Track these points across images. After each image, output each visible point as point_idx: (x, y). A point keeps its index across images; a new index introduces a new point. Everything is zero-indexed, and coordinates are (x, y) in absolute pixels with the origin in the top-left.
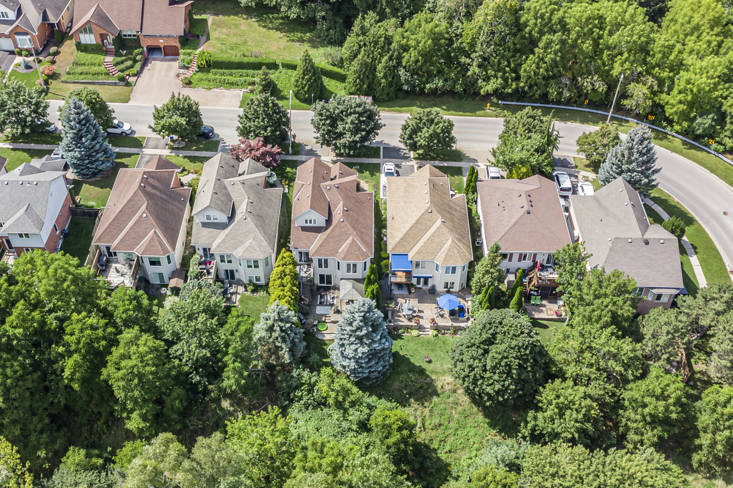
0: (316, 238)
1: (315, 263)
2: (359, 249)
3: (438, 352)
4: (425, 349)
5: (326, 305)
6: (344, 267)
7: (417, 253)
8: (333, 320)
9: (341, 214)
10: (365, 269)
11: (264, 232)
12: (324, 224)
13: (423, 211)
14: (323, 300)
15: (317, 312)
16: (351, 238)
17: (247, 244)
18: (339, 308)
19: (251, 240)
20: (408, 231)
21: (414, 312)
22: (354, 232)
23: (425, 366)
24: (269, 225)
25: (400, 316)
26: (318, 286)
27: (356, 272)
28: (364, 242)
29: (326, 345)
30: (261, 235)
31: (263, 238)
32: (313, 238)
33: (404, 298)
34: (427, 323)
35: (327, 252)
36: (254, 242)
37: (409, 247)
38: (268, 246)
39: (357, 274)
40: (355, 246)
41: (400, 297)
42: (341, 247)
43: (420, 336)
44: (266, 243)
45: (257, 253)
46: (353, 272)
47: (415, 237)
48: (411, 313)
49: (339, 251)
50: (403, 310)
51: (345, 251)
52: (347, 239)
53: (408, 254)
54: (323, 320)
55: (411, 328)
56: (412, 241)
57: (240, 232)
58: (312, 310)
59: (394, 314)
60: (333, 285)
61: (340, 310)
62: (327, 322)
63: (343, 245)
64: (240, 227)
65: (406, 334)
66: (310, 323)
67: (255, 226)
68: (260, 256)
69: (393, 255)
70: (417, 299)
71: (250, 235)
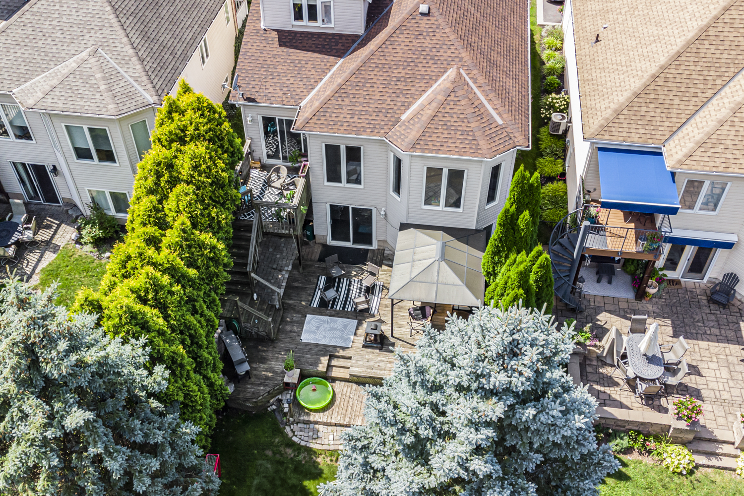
0: (324, 73)
1: (317, 160)
2: (480, 113)
5: (343, 314)
6: (416, 178)
7: (701, 144)
8: (357, 370)
10: (491, 197)
12: (359, 29)
14: (331, 294)
15: (306, 337)
16: (451, 73)
18: (386, 329)
19: (84, 54)
20: (663, 68)
22: (465, 55)
24: (173, 22)
25: (610, 382)
26: (325, 246)
27: (457, 204)
30: (125, 40)
31: (131, 52)
32: (313, 72)
33: (623, 314)
34: (721, 421)
35: (355, 120)
36: (93, 60)
37: (667, 124)
38: (145, 78)
39: (460, 210)
40: (463, 103)
41: (608, 307)
42: (410, 104)
43: (698, 474)
44: (139, 67)
45: (98, 96)
46: (447, 204)
47: (692, 90)
48: (656, 371)
49: (404, 117)
50: (624, 356)
51: (424, 118)
52: (438, 77)
53: (664, 150)
54: (322, 368)
55: (659, 434)
56: (677, 102)
57: (54, 23)
58: (288, 328)
59: (589, 369)
60: (375, 246)
61: (388, 333)
62: (333, 380)
63: (420, 95)
64: (57, 7)
65: (640, 458)
66: (267, 378)
67: (109, 8)
68: (111, 106)
69: (600, 149)
70: (669, 322)
71: (87, 37)
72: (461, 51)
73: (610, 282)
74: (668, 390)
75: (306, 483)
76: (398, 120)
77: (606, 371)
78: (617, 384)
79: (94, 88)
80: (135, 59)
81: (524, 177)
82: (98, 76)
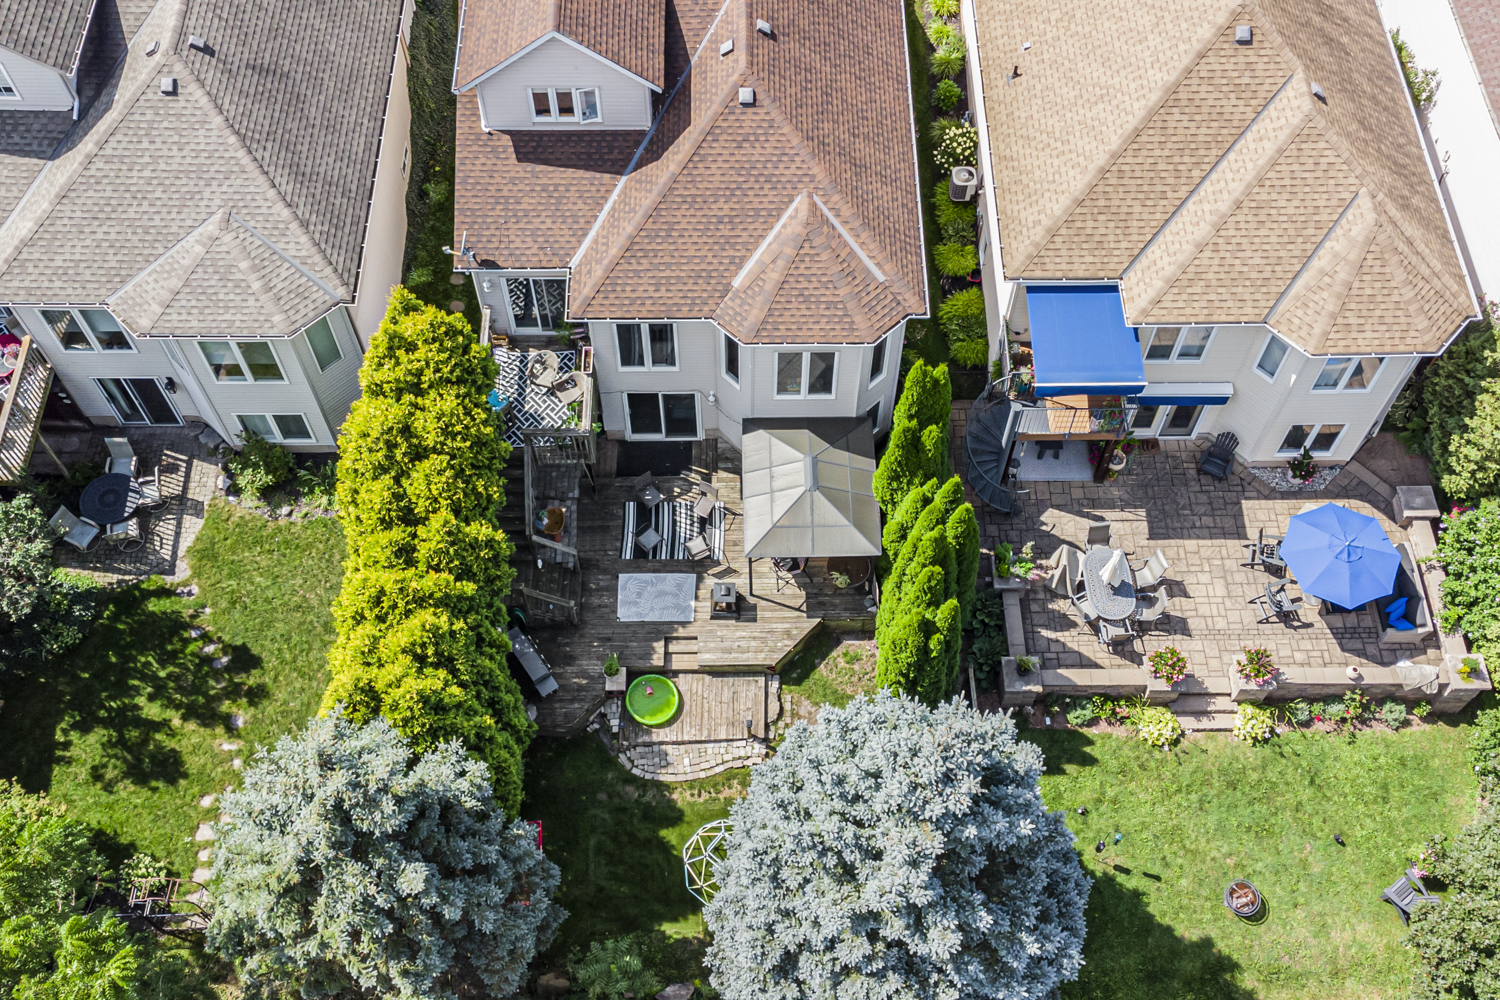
0: (599, 205)
1: (604, 342)
2: (851, 271)
3: (1290, 844)
4: (1221, 828)
5: (672, 566)
6: (760, 362)
7: (1173, 283)
8: (709, 658)
9: (742, 56)
10: (876, 368)
11: (298, 174)
12: (640, 119)
13: (1205, 32)
14: (650, 538)
15: (625, 614)
16: (800, 203)
17: (191, 248)
18: (740, 583)
19: (211, 227)
20: (1115, 156)
21: (1145, 596)
22: (817, 170)
23: (1231, 938)
24: (330, 128)
25: (1064, 623)
26: (623, 443)
28: (873, 221)
29: (674, 817)
30: (272, 193)
31: (286, 213)
32: (580, 205)
33: (1075, 508)
34: (1214, 664)
35: (663, 292)
36: (228, 238)
37: (1124, 245)
38: (318, 258)
39: (832, 396)
40: (824, 257)
41: (1056, 499)
42: (743, 260)
43: (1185, 743)
44: (304, 239)
45: (251, 302)
46: (812, 389)
47: (1159, 188)
48: (1126, 606)
49: (737, 283)
50: (1080, 587)
51: (768, 287)
52: (780, 211)
53: (1122, 285)
54: (658, 660)
55: (1132, 696)
56: (1137, 209)
57: (147, 173)
58: (596, 601)
59: (1034, 607)
60: (701, 436)
61: (745, 592)
62: (676, 673)
63: (756, 244)
64: (145, 144)
65: (1109, 729)
66: (581, 688)
67: (233, 139)
68: (277, 318)
69: (1031, 290)
70: (1142, 513)
71: (207, 195)
72: (812, 163)
73: (1056, 456)
74: (1143, 628)
75: (663, 833)
76: (727, 288)
77: (1060, 606)
78: (1074, 625)
79: (241, 286)
80: (294, 226)
81: (925, 374)
82: (244, 265)
